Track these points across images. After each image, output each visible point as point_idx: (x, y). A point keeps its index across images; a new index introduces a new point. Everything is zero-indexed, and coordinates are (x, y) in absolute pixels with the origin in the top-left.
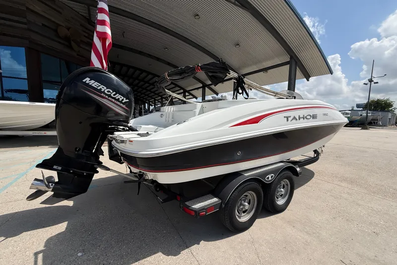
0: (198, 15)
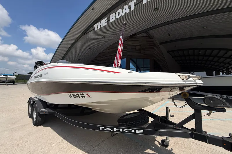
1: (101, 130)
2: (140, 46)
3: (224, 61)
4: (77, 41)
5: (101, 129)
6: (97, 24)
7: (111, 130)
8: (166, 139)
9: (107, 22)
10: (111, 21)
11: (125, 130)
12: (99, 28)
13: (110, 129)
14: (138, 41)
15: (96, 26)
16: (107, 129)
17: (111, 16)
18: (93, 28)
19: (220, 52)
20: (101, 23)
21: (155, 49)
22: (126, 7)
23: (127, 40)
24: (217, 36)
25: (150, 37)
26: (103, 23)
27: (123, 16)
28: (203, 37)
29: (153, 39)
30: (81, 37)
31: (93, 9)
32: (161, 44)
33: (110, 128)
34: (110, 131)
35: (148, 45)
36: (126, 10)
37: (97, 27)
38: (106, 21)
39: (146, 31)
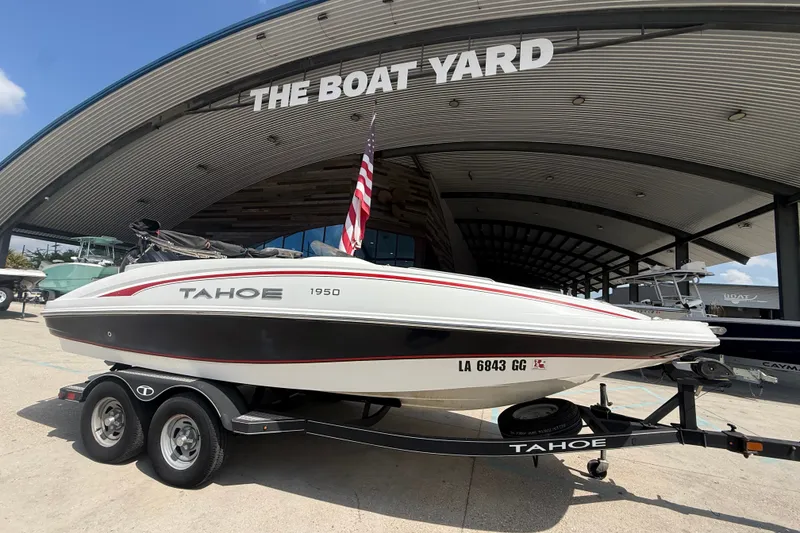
0: (579, 97)
1: (518, 453)
2: (391, 191)
3: (582, 265)
4: (157, 127)
5: (518, 450)
6: (265, 91)
7: (543, 450)
8: (602, 458)
9: (308, 95)
10: (323, 97)
11: (571, 445)
12: (272, 105)
13: (539, 448)
14: (386, 175)
15: (258, 94)
16: (533, 448)
17: (324, 81)
18: (243, 101)
19: (566, 240)
20: (280, 91)
21: (430, 210)
22: (381, 72)
23: (351, 167)
24: (569, 204)
25: (421, 171)
26: (292, 95)
27: (370, 96)
28: (544, 200)
29: (428, 178)
30: (180, 115)
31: (261, 36)
32: (444, 195)
33: (539, 444)
34: (538, 451)
35: (413, 194)
36: (380, 80)
37: (265, 101)
38: (304, 92)
39: (415, 152)
